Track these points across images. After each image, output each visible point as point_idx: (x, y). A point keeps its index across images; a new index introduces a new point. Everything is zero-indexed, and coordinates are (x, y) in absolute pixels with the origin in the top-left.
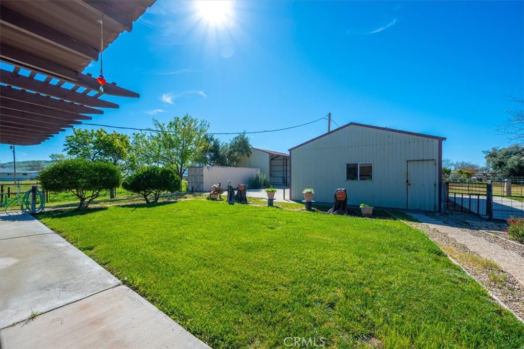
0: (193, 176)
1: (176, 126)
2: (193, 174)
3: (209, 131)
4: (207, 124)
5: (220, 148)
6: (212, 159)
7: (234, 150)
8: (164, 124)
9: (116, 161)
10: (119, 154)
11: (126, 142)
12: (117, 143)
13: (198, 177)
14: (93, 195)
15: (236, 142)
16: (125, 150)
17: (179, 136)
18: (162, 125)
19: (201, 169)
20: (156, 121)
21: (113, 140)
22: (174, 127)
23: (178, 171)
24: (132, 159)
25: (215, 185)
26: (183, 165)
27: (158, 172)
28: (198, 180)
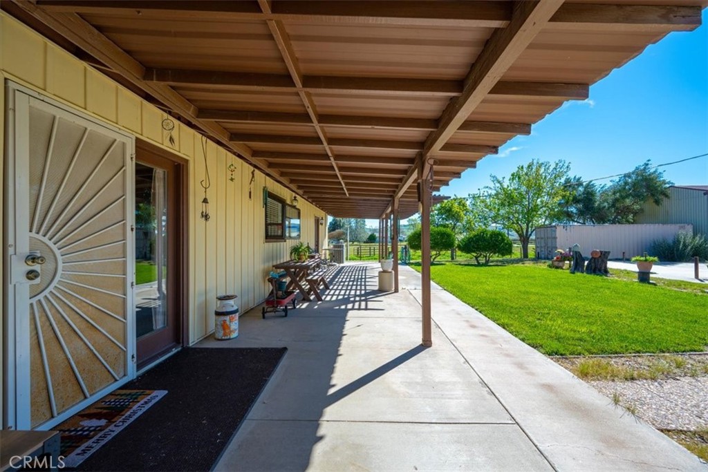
0: (542, 238)
1: (519, 178)
2: (543, 236)
3: (571, 175)
4: (566, 165)
5: (598, 194)
6: (581, 213)
7: (621, 196)
8: (504, 178)
9: (455, 225)
10: (457, 218)
11: (464, 205)
12: (456, 207)
13: (550, 240)
14: (436, 254)
15: (626, 183)
16: (462, 214)
17: (524, 188)
18: (501, 179)
19: (554, 229)
20: (494, 177)
21: (452, 205)
22: (517, 179)
23: (523, 232)
24: (469, 222)
25: (559, 250)
26: (530, 225)
27: (487, 234)
28: (549, 245)
